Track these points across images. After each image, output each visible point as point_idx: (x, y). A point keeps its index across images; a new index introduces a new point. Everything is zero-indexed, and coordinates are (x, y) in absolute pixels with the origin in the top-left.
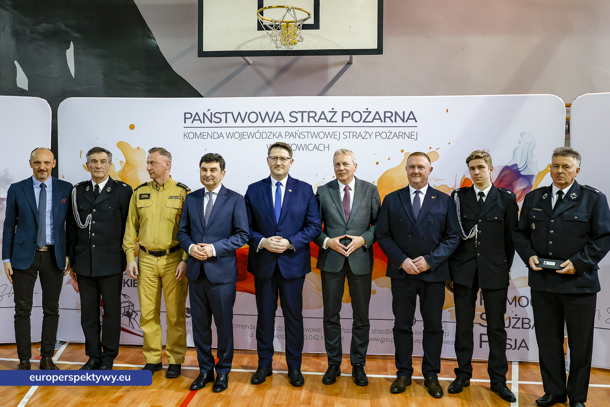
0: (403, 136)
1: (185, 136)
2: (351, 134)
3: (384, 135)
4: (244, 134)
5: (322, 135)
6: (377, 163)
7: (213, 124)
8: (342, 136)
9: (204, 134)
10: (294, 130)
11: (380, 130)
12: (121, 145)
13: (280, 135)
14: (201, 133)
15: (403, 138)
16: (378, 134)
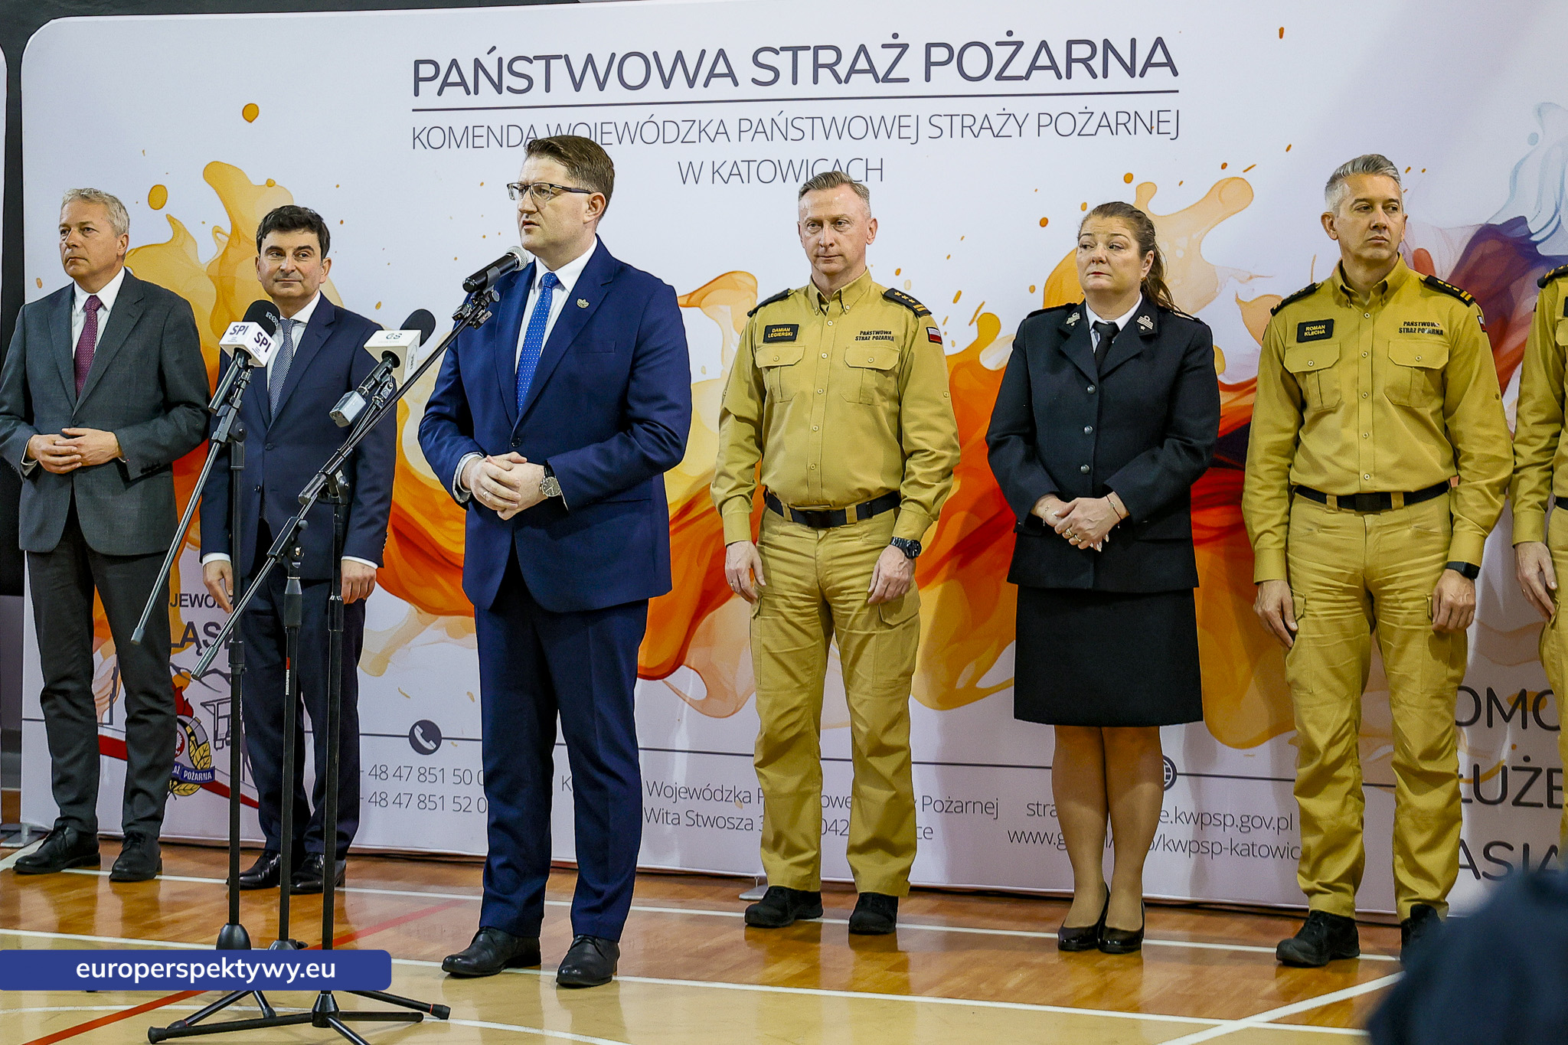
0: (1131, 126)
1: (417, 140)
2: (957, 121)
3: (1066, 124)
4: (606, 128)
5: (858, 127)
6: (1044, 222)
7: (507, 98)
8: (926, 130)
9: (478, 132)
10: (766, 112)
11: (1054, 105)
12: (216, 174)
13: (722, 130)
14: (467, 127)
15: (1132, 132)
16: (1045, 120)
